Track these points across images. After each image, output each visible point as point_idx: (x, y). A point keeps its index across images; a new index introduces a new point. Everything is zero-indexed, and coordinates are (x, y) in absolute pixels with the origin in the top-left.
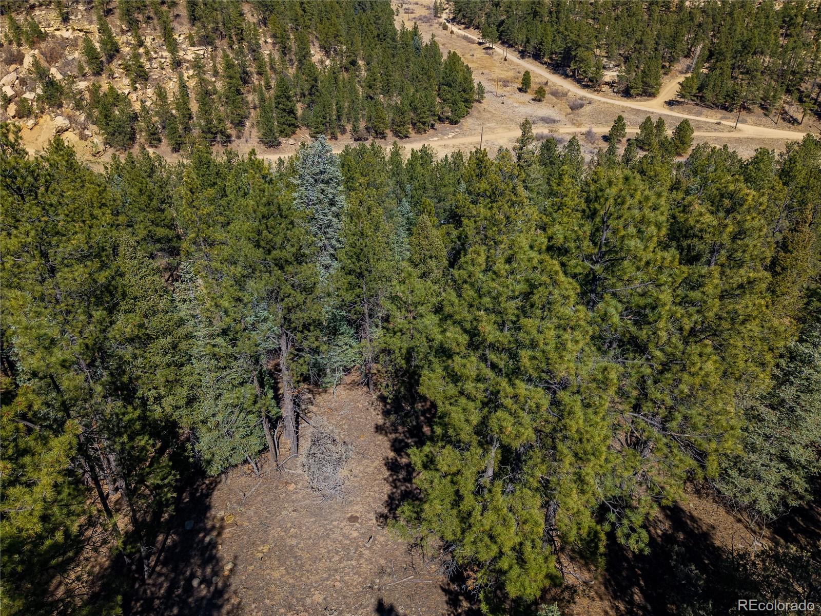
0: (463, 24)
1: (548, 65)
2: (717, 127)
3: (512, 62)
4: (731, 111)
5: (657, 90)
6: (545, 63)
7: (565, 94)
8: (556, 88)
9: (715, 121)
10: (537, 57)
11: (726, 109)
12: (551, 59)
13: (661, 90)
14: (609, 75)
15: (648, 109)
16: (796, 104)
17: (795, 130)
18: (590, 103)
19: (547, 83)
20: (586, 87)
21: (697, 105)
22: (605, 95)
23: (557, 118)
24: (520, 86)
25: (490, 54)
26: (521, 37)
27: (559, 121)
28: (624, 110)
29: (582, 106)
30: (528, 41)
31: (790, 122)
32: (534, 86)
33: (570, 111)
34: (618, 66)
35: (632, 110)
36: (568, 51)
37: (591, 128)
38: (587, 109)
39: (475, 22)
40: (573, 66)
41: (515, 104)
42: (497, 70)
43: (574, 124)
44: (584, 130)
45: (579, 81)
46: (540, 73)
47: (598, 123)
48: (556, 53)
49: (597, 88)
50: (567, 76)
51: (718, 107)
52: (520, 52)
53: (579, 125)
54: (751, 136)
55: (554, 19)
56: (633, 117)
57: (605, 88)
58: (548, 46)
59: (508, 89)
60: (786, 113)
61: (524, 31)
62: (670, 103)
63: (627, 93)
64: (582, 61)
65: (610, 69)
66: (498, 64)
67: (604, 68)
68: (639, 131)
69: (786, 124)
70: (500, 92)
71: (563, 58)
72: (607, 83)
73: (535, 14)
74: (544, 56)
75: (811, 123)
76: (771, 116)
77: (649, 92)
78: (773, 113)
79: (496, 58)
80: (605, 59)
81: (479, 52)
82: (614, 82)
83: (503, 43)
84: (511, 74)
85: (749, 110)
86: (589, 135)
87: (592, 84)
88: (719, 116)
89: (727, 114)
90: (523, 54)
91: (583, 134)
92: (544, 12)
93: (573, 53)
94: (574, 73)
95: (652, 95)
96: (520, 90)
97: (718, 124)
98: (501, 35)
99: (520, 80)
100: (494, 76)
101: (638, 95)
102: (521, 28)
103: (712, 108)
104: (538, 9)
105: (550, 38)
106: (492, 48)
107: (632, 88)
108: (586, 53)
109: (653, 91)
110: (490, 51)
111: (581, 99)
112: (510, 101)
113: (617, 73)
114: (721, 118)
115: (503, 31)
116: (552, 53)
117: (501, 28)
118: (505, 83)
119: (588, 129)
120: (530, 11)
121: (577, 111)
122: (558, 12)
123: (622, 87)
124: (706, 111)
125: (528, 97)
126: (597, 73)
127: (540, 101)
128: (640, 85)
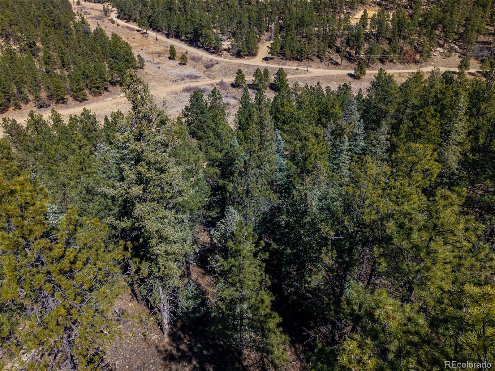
0: (125, 19)
1: (186, 42)
2: (297, 71)
3: (161, 41)
4: (302, 61)
5: (256, 51)
6: (183, 40)
7: (200, 59)
8: (193, 55)
9: (295, 68)
10: (177, 36)
11: (299, 60)
12: (186, 37)
13: (259, 51)
14: (226, 44)
15: (254, 64)
16: (335, 54)
17: (339, 69)
18: (217, 63)
19: (187, 53)
20: (212, 53)
21: (282, 59)
22: (226, 57)
23: (198, 75)
24: (169, 56)
25: (145, 37)
26: (165, 25)
27: (199, 77)
28: (240, 65)
29: (212, 65)
30: (169, 27)
31: (335, 65)
32: (179, 55)
33: (205, 69)
34: (229, 38)
35: (245, 65)
36: (196, 31)
37: (222, 79)
38: (216, 67)
39: (133, 17)
40: (201, 40)
41: (168, 68)
42: (152, 47)
43: (210, 78)
44: (218, 81)
45: (207, 50)
46: (181, 47)
47: (225, 75)
48: (189, 33)
49: (220, 53)
50: (199, 47)
51: (294, 59)
52: (166, 35)
53: (214, 78)
54: (318, 75)
55: (183, 12)
56: (246, 70)
57: (225, 53)
58: (183, 29)
59: (161, 58)
60: (331, 59)
61: (166, 21)
62: (266, 59)
63: (239, 55)
64: (207, 36)
65: (225, 40)
66: (152, 43)
67: (221, 40)
68: (254, 78)
69: (333, 66)
70: (156, 60)
71: (194, 36)
72: (225, 50)
73: (171, 9)
74: (181, 35)
75: (346, 64)
76: (324, 62)
77: (252, 53)
78: (325, 60)
79: (150, 39)
80: (220, 35)
81: (138, 36)
82: (229, 49)
83: (154, 30)
84: (162, 48)
85: (312, 60)
86: (221, 84)
87: (216, 50)
88: (296, 64)
89: (300, 63)
90: (168, 35)
91: (218, 84)
92: (176, 7)
93: (200, 32)
94: (203, 45)
95: (254, 55)
96: (170, 58)
97: (297, 69)
98: (151, 24)
99: (169, 52)
100: (150, 51)
101: (246, 55)
102: (163, 19)
103: (291, 60)
104: (172, 6)
105: (183, 24)
106: (146, 33)
107: (241, 51)
108: (208, 31)
109: (254, 52)
110: (146, 35)
111: (211, 61)
112: (164, 66)
113: (230, 43)
114: (297, 66)
115: (152, 22)
116: (186, 34)
117: (150, 20)
118: (159, 55)
119: (220, 80)
120: (167, 8)
121: (210, 69)
122: (185, 7)
123: (235, 51)
124: (287, 62)
125: (176, 62)
126: (218, 43)
127: (184, 64)
128: (246, 49)
